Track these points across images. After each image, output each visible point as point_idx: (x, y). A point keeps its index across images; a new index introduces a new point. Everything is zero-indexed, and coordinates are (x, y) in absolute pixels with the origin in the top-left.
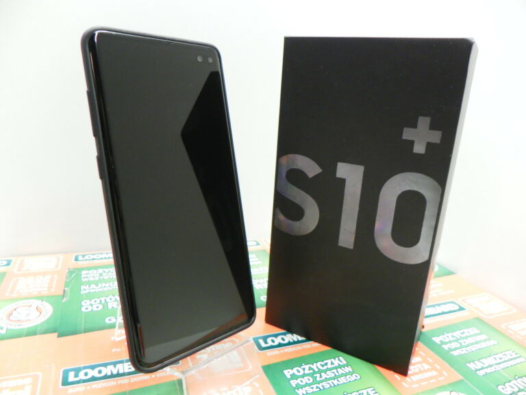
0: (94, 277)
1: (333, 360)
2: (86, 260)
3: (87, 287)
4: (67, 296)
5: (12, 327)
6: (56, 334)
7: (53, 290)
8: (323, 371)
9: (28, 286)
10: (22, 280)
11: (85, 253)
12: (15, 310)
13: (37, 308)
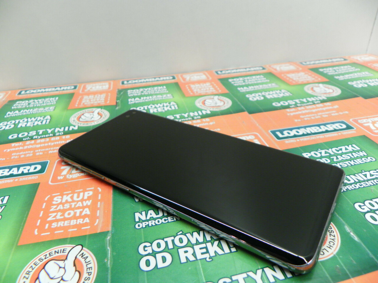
0: (137, 93)
1: (347, 147)
2: (130, 84)
4: (119, 106)
5: (82, 125)
7: (108, 102)
8: (339, 154)
9: (90, 100)
10: (86, 97)
11: (128, 80)
12: (83, 114)
13: (98, 114)
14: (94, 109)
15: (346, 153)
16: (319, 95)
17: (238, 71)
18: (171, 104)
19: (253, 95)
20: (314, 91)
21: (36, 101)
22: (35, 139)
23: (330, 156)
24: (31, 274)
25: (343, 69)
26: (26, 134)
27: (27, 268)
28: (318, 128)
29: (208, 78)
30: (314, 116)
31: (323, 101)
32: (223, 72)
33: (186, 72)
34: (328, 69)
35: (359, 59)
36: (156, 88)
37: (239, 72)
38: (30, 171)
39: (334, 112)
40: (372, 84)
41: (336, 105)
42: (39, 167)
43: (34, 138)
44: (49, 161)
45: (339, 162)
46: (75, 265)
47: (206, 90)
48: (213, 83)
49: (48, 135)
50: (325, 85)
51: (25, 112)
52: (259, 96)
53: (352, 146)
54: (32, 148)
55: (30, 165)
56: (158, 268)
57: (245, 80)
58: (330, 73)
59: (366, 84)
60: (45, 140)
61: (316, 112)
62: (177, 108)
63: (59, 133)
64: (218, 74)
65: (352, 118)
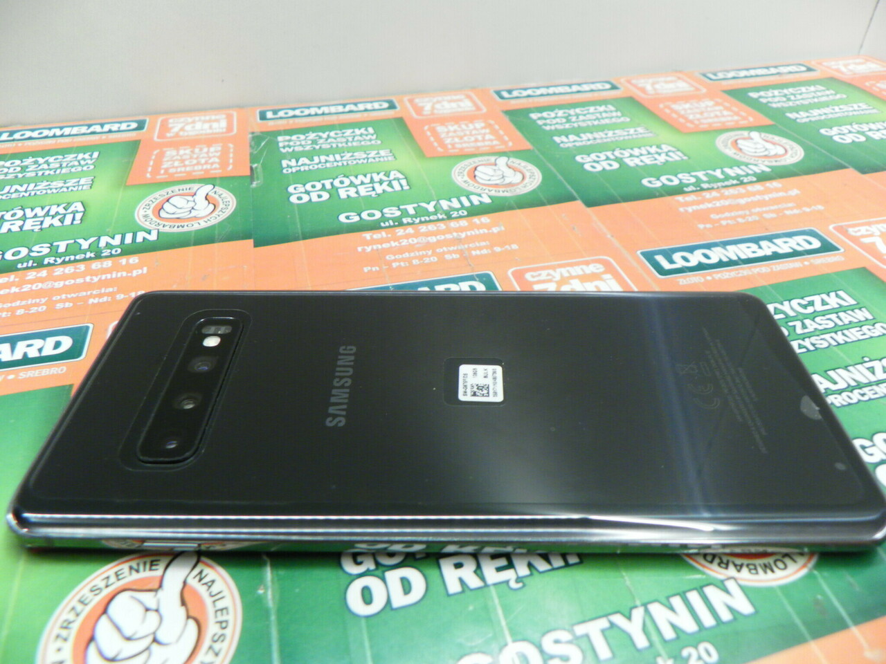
0: (301, 145)
1: (824, 296)
2: (281, 118)
3: (293, 163)
4: (258, 179)
5: (167, 229)
6: (251, 242)
7: (231, 167)
8: (806, 316)
9: (183, 161)
10: (170, 153)
11: (277, 107)
12: (168, 201)
13: (206, 199)
14: (195, 186)
15: (823, 313)
16: (752, 161)
17: (551, 90)
18: (392, 177)
19: (593, 156)
20: (740, 150)
21: (41, 160)
22: (49, 264)
23: (787, 320)
24: (75, 627)
25: (807, 94)
26: (24, 251)
27: (62, 613)
28: (754, 247)
29: (478, 109)
30: (743, 217)
31: (762, 178)
32: (515, 93)
33: (421, 92)
34: (770, 93)
35: (843, 69)
36: (348, 132)
37: (554, 94)
38: (44, 353)
39: (790, 205)
40: (877, 136)
41: (793, 188)
42: (67, 343)
43: (46, 262)
44: (91, 326)
45: (809, 335)
46: (183, 603)
47: (476, 141)
48: (492, 122)
49: (83, 256)
50: (763, 135)
51: (16, 191)
52: (608, 158)
53: (837, 296)
54: (41, 289)
55: (43, 336)
56: (392, 609)
57: (570, 115)
58: (775, 103)
59: (863, 133)
60: (75, 268)
61: (748, 206)
62: (406, 188)
63: (109, 251)
64: (502, 98)
65: (835, 223)
